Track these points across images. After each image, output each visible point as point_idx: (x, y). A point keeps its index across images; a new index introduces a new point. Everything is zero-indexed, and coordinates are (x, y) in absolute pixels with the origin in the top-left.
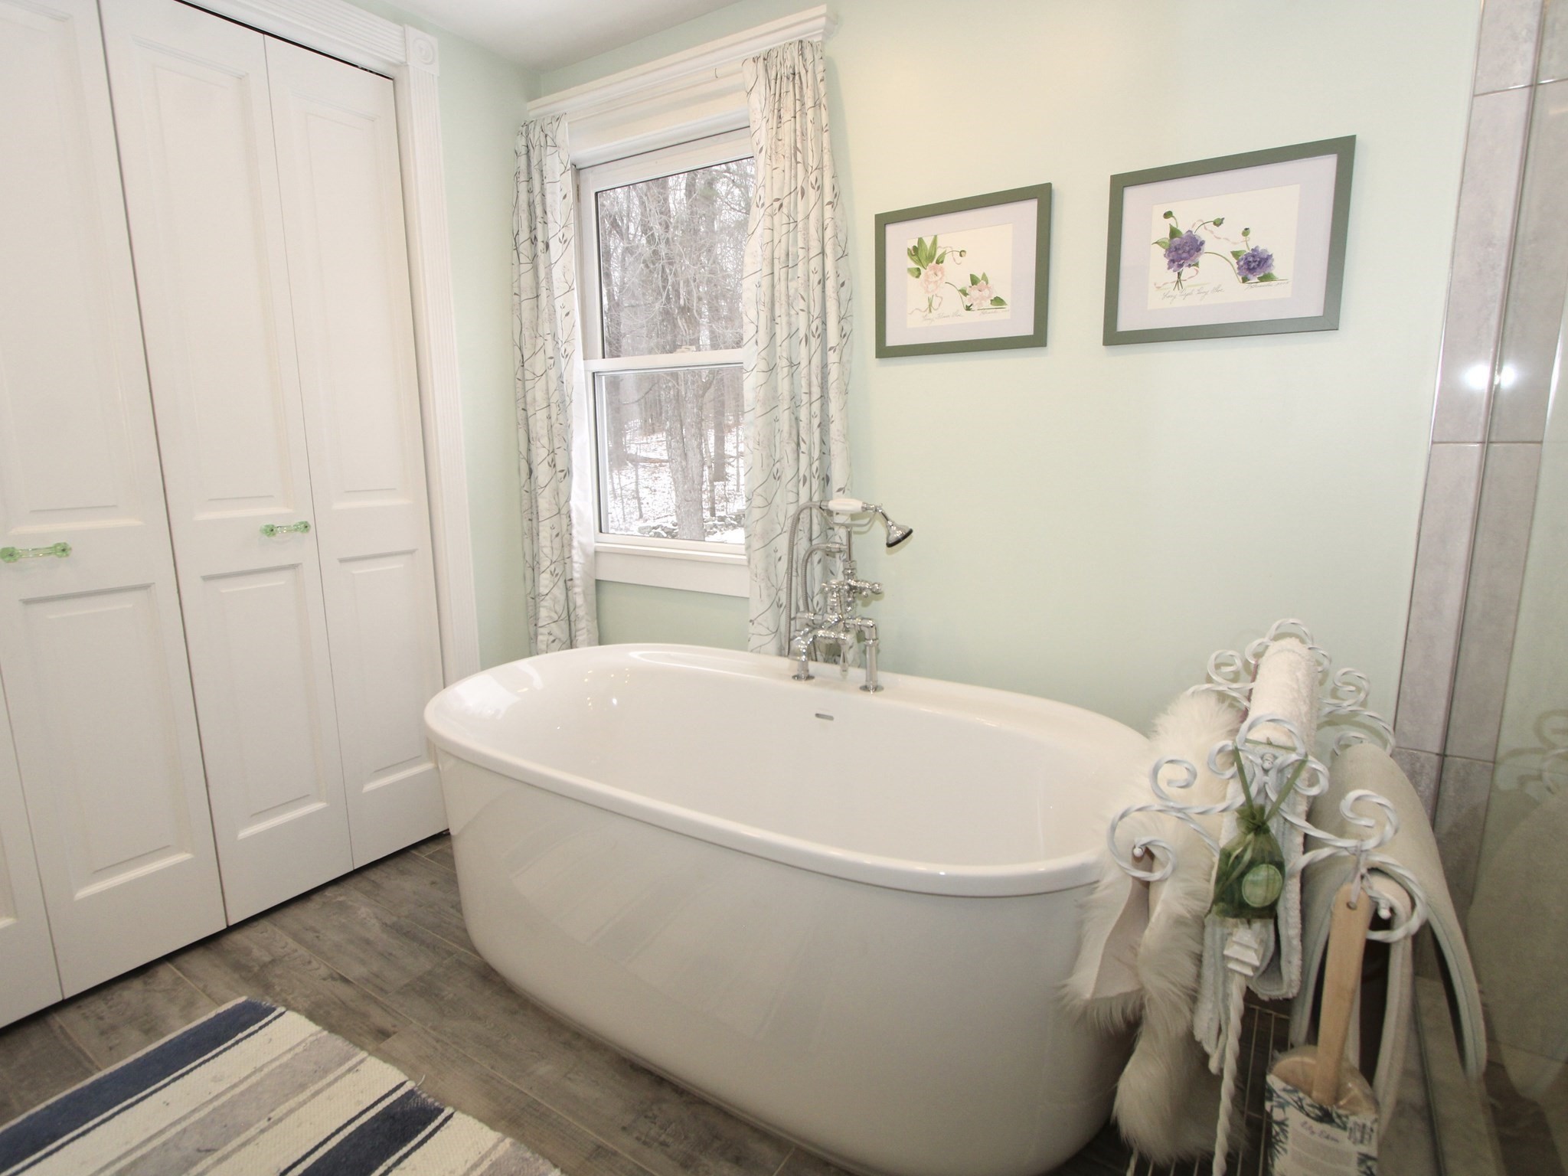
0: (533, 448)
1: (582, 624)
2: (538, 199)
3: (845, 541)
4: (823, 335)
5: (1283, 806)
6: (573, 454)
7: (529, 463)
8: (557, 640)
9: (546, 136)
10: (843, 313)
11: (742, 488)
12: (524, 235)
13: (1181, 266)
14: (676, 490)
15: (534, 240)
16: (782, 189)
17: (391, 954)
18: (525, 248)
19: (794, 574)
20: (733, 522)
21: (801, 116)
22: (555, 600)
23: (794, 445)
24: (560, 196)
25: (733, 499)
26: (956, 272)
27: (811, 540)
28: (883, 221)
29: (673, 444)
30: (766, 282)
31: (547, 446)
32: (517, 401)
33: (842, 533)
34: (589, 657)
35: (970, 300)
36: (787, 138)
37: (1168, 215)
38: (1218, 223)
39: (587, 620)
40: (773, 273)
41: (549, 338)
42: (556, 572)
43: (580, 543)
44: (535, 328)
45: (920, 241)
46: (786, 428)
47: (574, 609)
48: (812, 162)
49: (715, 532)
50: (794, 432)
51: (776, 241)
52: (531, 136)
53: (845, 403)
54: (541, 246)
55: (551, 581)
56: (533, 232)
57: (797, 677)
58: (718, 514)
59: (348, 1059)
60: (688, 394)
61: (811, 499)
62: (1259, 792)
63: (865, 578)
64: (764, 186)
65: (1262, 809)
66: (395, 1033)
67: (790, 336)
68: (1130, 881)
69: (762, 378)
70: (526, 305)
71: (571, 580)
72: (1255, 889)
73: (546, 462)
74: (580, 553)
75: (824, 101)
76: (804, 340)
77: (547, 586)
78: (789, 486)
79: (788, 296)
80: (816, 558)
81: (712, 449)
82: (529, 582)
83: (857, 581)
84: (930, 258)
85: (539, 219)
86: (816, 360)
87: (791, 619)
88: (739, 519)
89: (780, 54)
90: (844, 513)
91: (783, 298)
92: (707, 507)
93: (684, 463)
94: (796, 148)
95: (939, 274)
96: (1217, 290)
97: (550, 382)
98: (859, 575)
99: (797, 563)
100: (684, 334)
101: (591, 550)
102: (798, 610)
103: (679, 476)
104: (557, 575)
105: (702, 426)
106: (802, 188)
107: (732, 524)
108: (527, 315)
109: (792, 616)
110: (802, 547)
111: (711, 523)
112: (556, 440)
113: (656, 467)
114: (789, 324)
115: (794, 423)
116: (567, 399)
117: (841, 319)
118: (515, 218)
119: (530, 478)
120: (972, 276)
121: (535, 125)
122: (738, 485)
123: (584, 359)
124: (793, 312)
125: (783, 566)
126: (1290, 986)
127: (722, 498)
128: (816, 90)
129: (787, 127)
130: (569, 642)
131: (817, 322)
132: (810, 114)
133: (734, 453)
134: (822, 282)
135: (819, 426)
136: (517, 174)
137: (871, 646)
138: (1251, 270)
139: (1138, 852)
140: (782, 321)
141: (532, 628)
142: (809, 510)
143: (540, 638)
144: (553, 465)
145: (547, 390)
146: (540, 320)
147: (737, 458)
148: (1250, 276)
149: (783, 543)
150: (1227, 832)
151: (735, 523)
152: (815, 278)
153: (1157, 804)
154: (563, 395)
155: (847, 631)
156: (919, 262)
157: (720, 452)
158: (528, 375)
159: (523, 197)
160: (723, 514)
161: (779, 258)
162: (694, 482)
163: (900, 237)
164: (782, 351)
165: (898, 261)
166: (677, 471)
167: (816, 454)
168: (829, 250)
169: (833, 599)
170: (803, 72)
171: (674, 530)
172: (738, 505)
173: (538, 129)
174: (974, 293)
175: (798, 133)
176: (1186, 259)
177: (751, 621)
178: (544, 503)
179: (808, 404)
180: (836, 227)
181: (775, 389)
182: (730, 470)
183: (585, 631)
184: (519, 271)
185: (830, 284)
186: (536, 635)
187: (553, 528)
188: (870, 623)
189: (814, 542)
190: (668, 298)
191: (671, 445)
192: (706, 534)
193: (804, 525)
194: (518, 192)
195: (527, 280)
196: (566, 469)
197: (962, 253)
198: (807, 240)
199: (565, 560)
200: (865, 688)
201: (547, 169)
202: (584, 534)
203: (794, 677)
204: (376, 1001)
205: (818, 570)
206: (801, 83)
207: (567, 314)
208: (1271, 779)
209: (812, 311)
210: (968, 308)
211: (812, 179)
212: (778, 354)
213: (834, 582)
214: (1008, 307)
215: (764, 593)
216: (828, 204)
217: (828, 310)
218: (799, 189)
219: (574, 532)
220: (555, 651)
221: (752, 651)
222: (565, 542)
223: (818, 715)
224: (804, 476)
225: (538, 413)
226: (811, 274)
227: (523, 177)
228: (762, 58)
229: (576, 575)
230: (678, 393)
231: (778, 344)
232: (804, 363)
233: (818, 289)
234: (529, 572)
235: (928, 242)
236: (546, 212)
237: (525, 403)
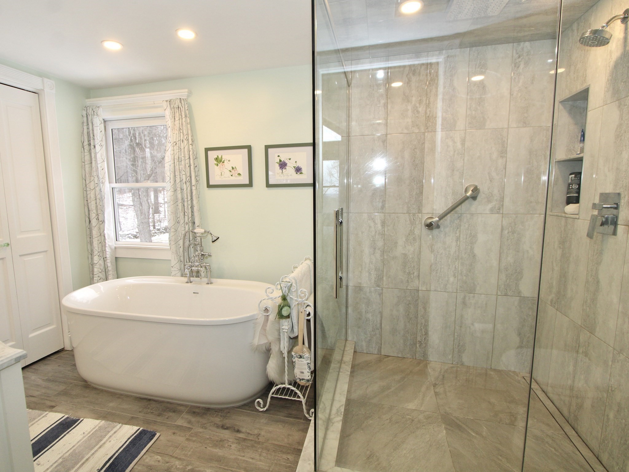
0: (90, 213)
1: (110, 273)
2: (91, 132)
3: (200, 241)
4: (191, 182)
5: (289, 294)
6: (106, 215)
7: (89, 218)
8: (101, 279)
9: (94, 112)
10: (197, 174)
11: (167, 216)
12: (86, 143)
13: (282, 169)
14: (138, 218)
15: (90, 145)
16: (176, 139)
17: (48, 387)
18: (87, 147)
19: (185, 251)
20: (163, 231)
21: (181, 119)
22: (100, 265)
23: (183, 213)
24: (99, 131)
25: (163, 221)
26: (228, 165)
27: (190, 241)
28: (207, 150)
29: (136, 199)
30: (172, 165)
31: (95, 213)
32: (84, 198)
33: (199, 238)
34: (114, 283)
35: (232, 173)
36: (177, 125)
37: (279, 156)
38: (290, 159)
39: (112, 271)
40: (174, 163)
41: (96, 177)
42: (100, 255)
43: (109, 245)
44: (91, 173)
45: (218, 156)
46: (180, 208)
47: (107, 268)
48: (185, 133)
49: (156, 235)
50: (183, 209)
51: (175, 154)
52: (88, 111)
53: (199, 201)
54: (92, 147)
55: (98, 259)
56: (89, 142)
57: (187, 282)
58: (157, 227)
59: (42, 415)
60: (142, 179)
61: (189, 229)
62: (285, 292)
63: (206, 252)
64: (171, 137)
65: (285, 295)
66: (57, 406)
67: (181, 181)
68: (264, 316)
69: (172, 193)
70: (87, 166)
71: (106, 258)
72: (285, 312)
73: (95, 218)
74: (109, 248)
75: (188, 116)
76: (185, 183)
77: (97, 261)
78: (182, 225)
79: (179, 170)
80: (191, 246)
81: (153, 200)
82: (90, 259)
83: (204, 253)
84: (221, 161)
85: (92, 138)
86: (189, 189)
87: (185, 265)
88: (166, 230)
89: (174, 101)
90: (199, 233)
91: (178, 171)
92: (152, 225)
93: (141, 207)
94: (180, 129)
95: (223, 166)
96: (291, 175)
97: (96, 192)
98: (205, 251)
99: (186, 248)
100: (139, 154)
101: (113, 247)
102: (187, 262)
103: (139, 212)
104: (100, 256)
105: (148, 192)
106: (182, 140)
107: (163, 232)
108: (87, 169)
109: (185, 264)
110: (187, 243)
111: (154, 232)
112: (99, 211)
113: (127, 208)
114: (180, 178)
115: (183, 207)
116: (103, 197)
117: (196, 177)
118: (82, 137)
119: (90, 224)
120: (232, 167)
121: (90, 108)
122: (165, 215)
123: (109, 183)
124: (181, 174)
125: (181, 249)
126: (296, 333)
127: (158, 221)
128: (185, 113)
129: (177, 122)
130: (106, 279)
131: (189, 178)
132: (184, 120)
133: (163, 202)
134: (190, 166)
135: (191, 208)
136: (83, 123)
137: (208, 271)
138: (298, 171)
139: (264, 309)
140: (178, 177)
141: (91, 275)
142: (189, 232)
143: (95, 278)
144: (98, 219)
145: (95, 194)
146: (92, 171)
147: (164, 204)
148: (298, 173)
149: (181, 242)
150: (279, 301)
151: (165, 231)
152: (187, 165)
153: (267, 298)
154: (102, 195)
155: (201, 267)
156: (218, 162)
157: (156, 202)
158: (88, 189)
159: (85, 131)
160: (159, 228)
161: (176, 159)
162: (145, 215)
163: (212, 155)
164: (178, 186)
165: (212, 162)
166: (138, 211)
167: (190, 216)
168: (191, 157)
169: (197, 258)
170: (181, 107)
171: (137, 235)
172: (165, 224)
173: (91, 109)
174: (233, 171)
175: (181, 124)
176: (283, 167)
177: (172, 267)
178: (95, 232)
179: (187, 202)
180: (193, 150)
181: (177, 196)
182: (161, 209)
183: (112, 275)
184: (84, 155)
185: (192, 167)
186: (93, 278)
187: (98, 240)
188: (208, 264)
189: (191, 242)
190: (131, 140)
191: (134, 200)
192: (152, 236)
193: (187, 237)
194: (83, 129)
195: (87, 158)
196: (103, 221)
197: (229, 161)
198: (184, 154)
199: (103, 251)
200: (208, 284)
201: (94, 122)
202: (110, 242)
203: (186, 282)
204: (46, 399)
205: (192, 250)
206: (181, 110)
207: (103, 169)
208: (287, 289)
209: (187, 175)
210: (232, 176)
211: (185, 137)
212: (177, 186)
213: (197, 253)
214: (242, 176)
215: (176, 258)
216: (191, 144)
217: (192, 174)
218: (181, 140)
219: (107, 241)
220: (101, 282)
221: (173, 276)
222: (103, 245)
223: (194, 293)
224: (187, 222)
225: (92, 202)
226: (186, 164)
227: (85, 124)
228: (168, 101)
229: (108, 256)
230: (137, 178)
231: (177, 183)
232: (185, 189)
233: (188, 169)
234: (90, 256)
235: (220, 157)
236: (94, 136)
237: (87, 198)
